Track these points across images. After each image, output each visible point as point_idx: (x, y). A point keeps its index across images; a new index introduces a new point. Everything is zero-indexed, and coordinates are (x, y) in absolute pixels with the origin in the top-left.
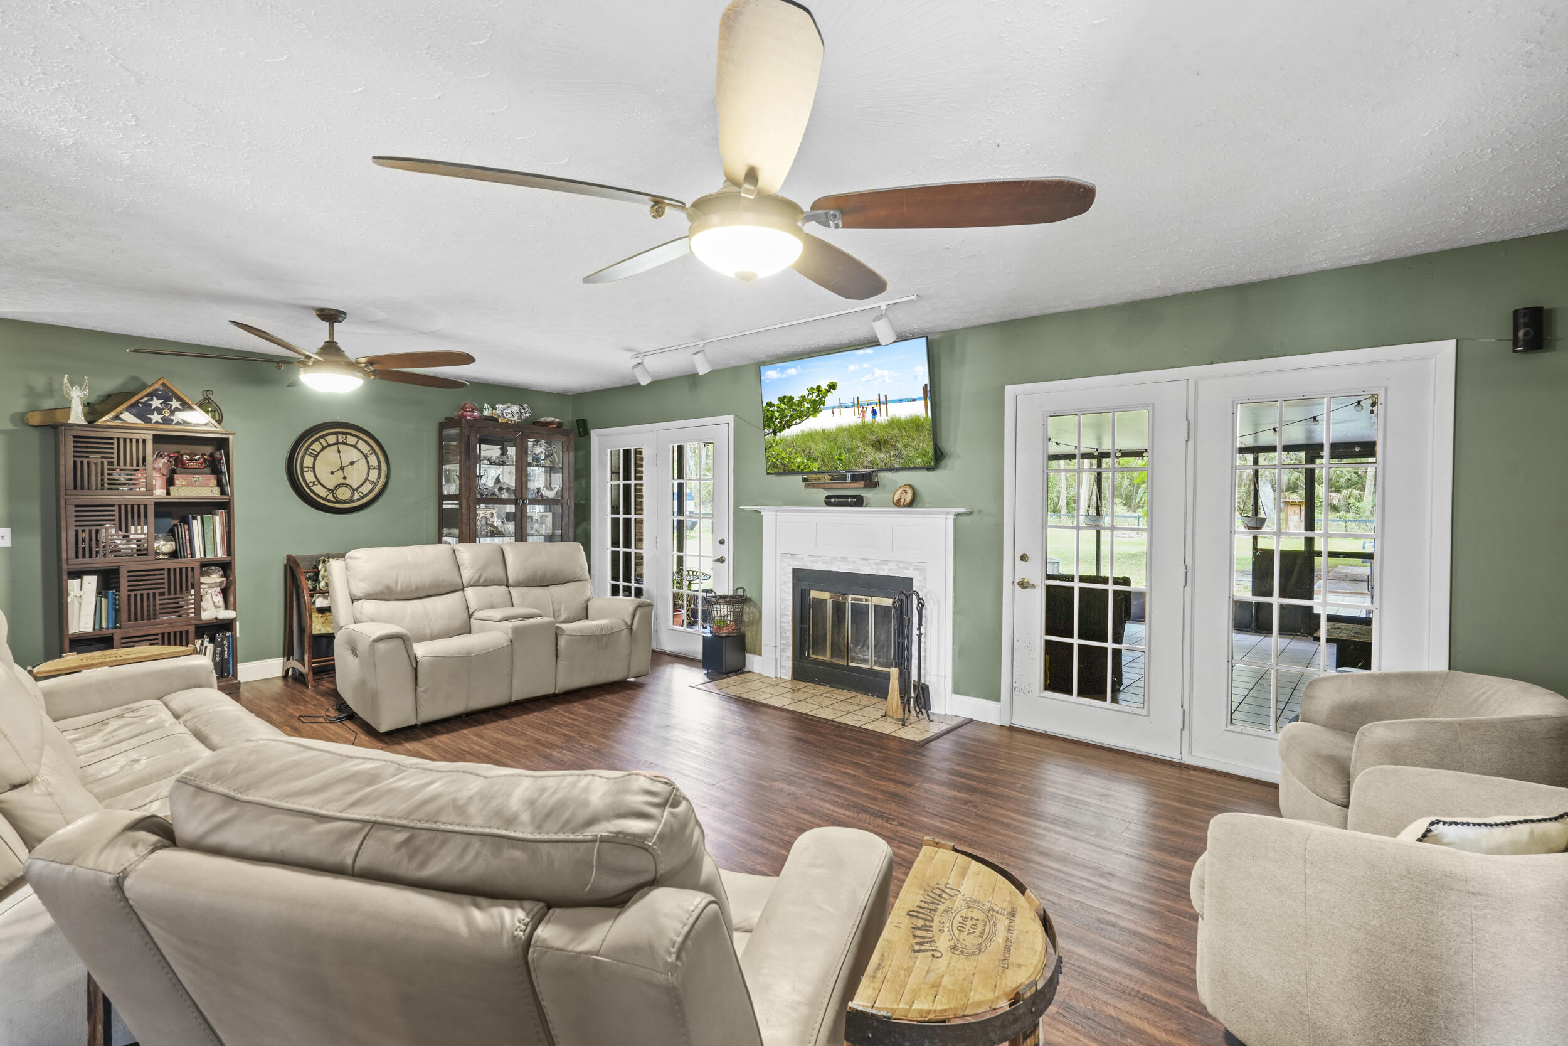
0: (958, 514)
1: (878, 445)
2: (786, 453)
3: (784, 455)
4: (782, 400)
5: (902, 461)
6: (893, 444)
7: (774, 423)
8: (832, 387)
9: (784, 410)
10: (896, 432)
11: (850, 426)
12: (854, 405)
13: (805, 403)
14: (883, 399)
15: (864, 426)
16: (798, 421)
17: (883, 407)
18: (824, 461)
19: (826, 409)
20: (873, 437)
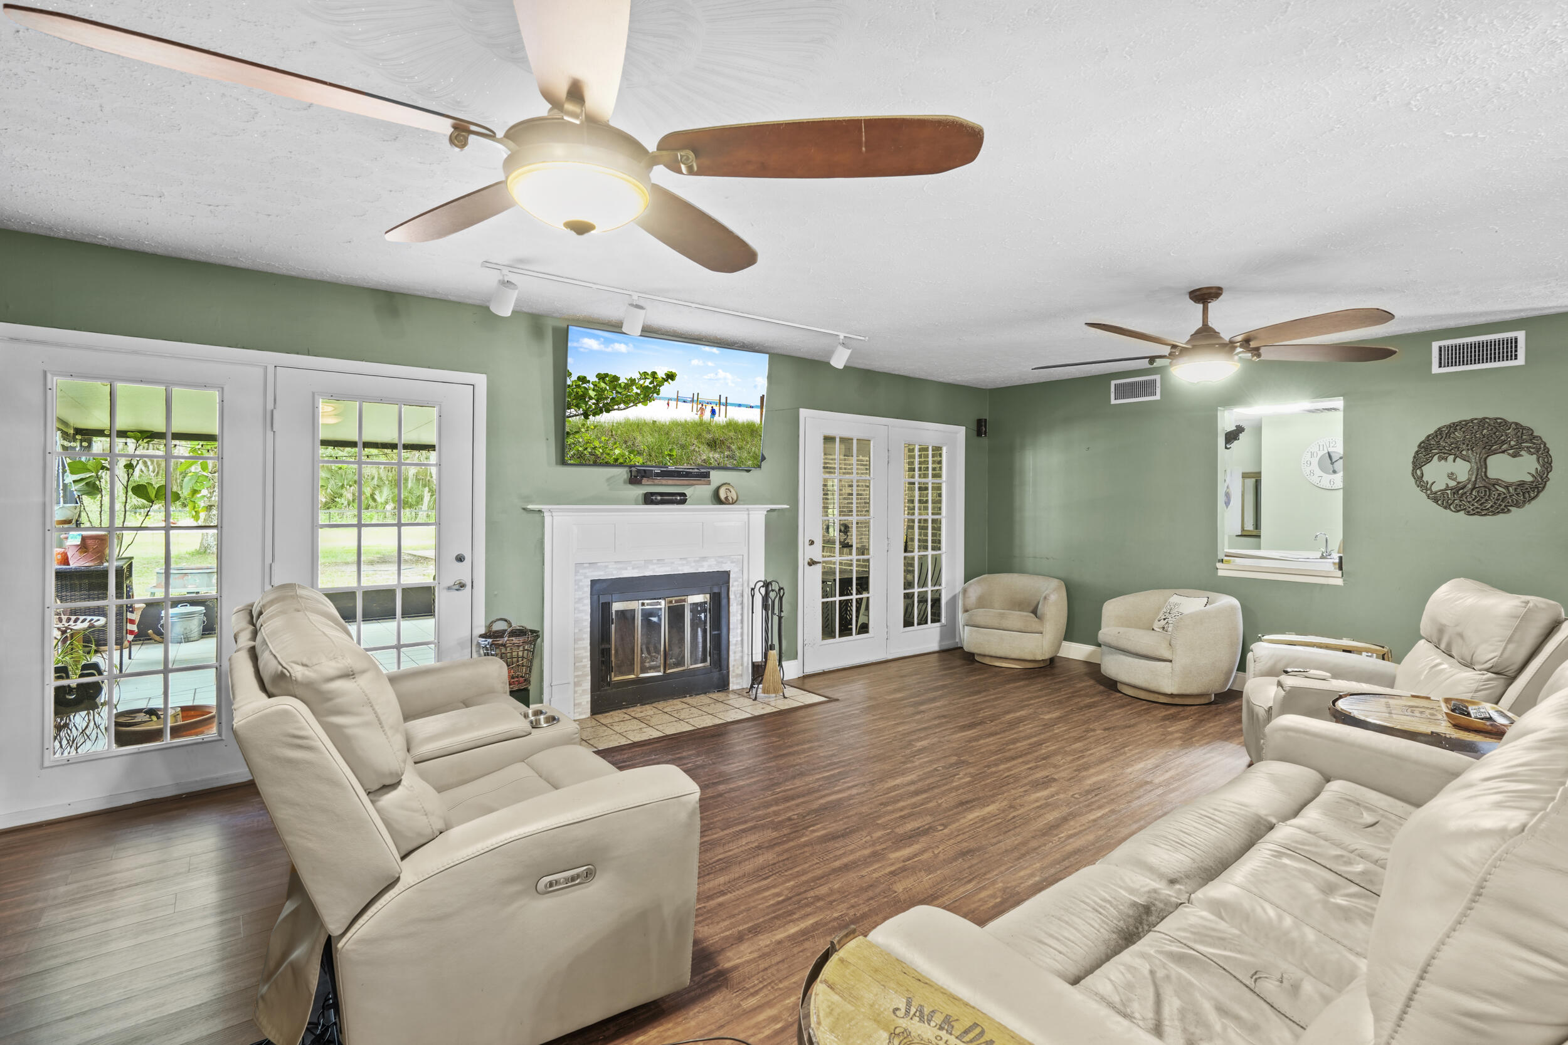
0: (772, 510)
1: (713, 444)
2: (600, 442)
3: (597, 443)
4: (602, 377)
5: (735, 462)
6: (729, 445)
7: (586, 403)
8: (671, 377)
9: (603, 390)
10: (732, 434)
11: (686, 421)
12: (693, 401)
13: (634, 387)
14: (723, 400)
15: (701, 423)
16: (622, 406)
17: (723, 408)
18: (651, 456)
19: (660, 399)
20: (709, 436)
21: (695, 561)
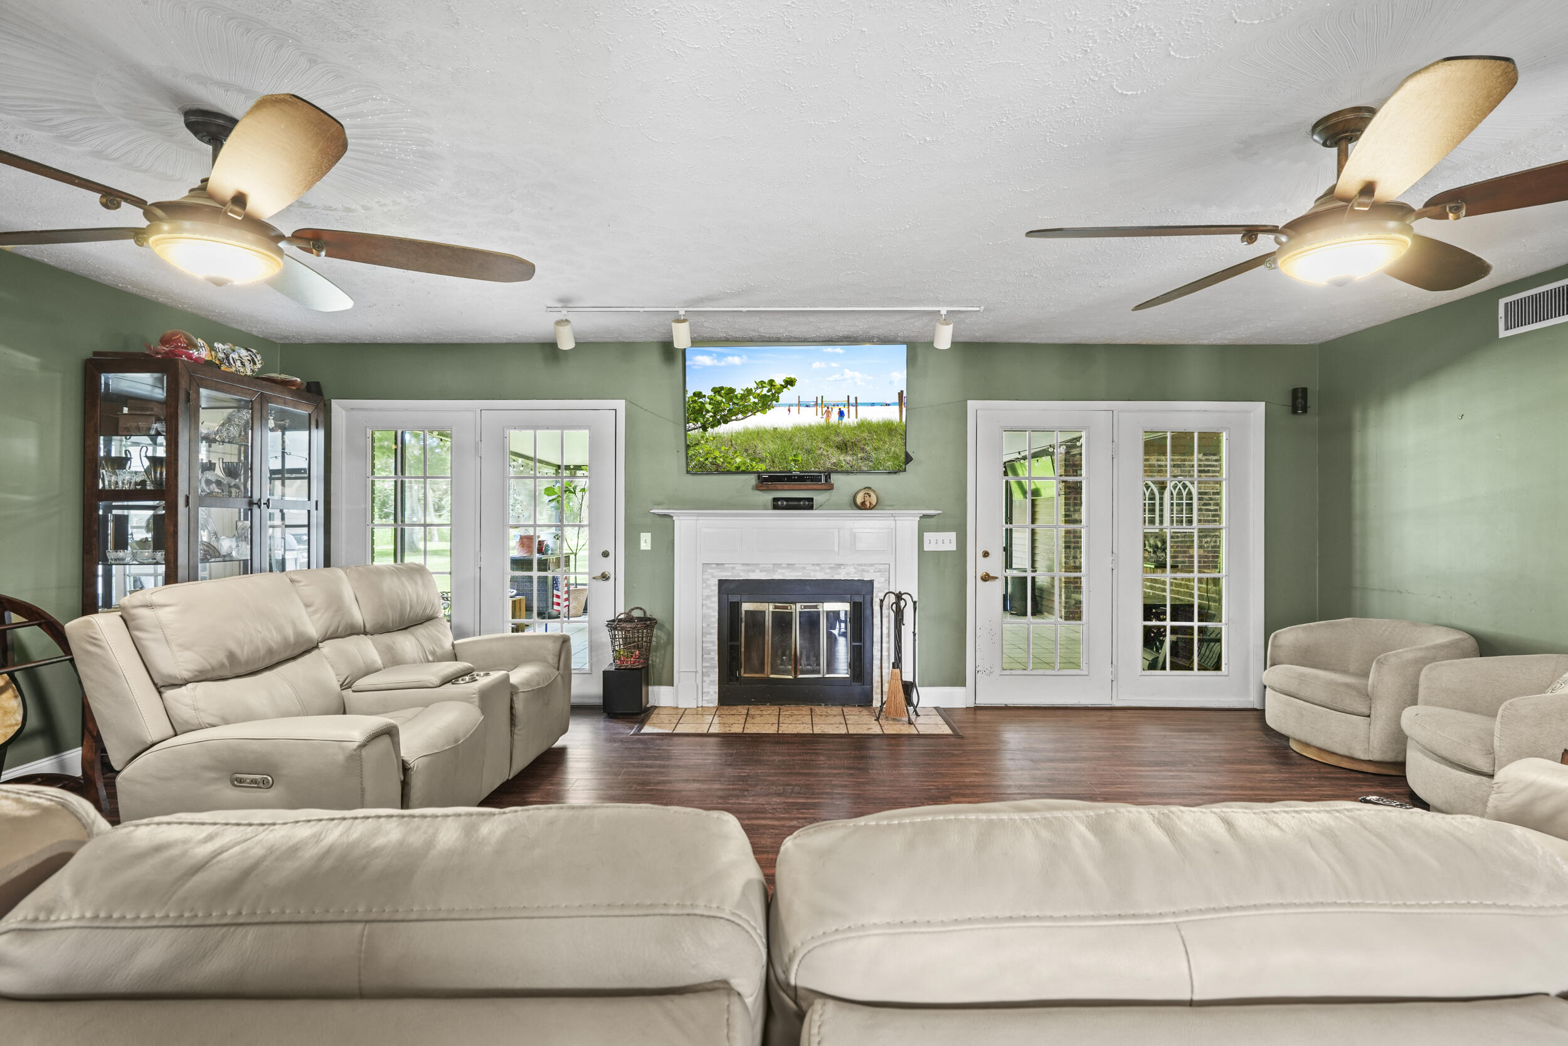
0: (924, 516)
1: (843, 447)
2: (721, 452)
3: (717, 453)
4: (717, 391)
5: (871, 464)
6: (862, 446)
7: (704, 417)
8: (790, 382)
9: (719, 403)
10: (865, 435)
11: (810, 426)
12: (816, 404)
13: (751, 397)
14: (852, 401)
15: (828, 427)
16: (740, 416)
17: (853, 409)
18: (774, 462)
19: (780, 406)
20: (838, 439)
21: (830, 568)
